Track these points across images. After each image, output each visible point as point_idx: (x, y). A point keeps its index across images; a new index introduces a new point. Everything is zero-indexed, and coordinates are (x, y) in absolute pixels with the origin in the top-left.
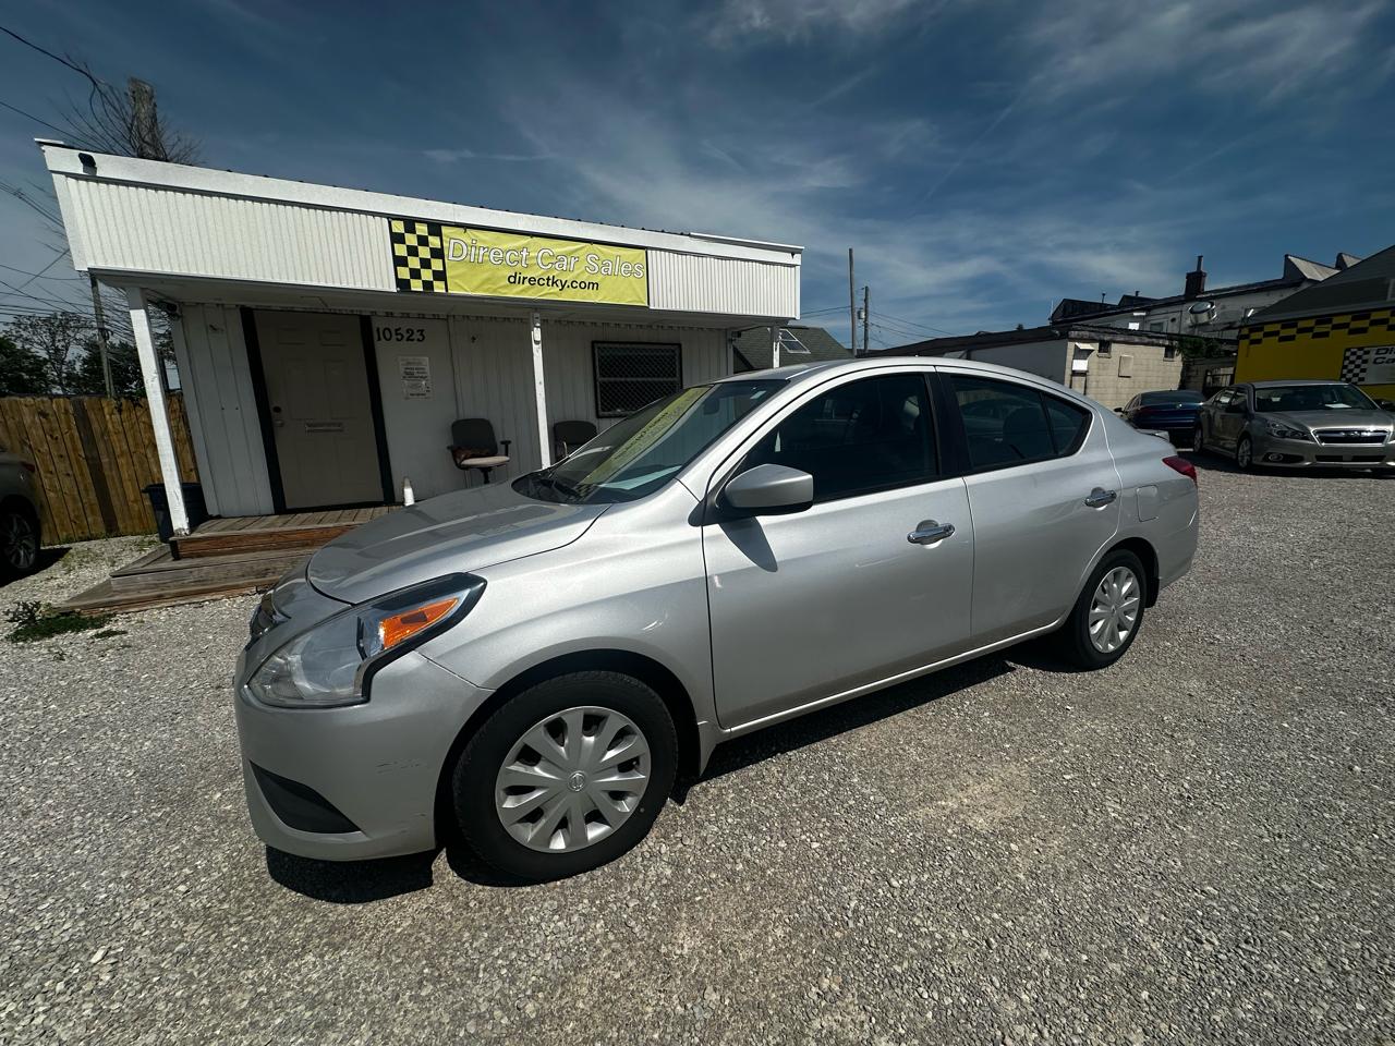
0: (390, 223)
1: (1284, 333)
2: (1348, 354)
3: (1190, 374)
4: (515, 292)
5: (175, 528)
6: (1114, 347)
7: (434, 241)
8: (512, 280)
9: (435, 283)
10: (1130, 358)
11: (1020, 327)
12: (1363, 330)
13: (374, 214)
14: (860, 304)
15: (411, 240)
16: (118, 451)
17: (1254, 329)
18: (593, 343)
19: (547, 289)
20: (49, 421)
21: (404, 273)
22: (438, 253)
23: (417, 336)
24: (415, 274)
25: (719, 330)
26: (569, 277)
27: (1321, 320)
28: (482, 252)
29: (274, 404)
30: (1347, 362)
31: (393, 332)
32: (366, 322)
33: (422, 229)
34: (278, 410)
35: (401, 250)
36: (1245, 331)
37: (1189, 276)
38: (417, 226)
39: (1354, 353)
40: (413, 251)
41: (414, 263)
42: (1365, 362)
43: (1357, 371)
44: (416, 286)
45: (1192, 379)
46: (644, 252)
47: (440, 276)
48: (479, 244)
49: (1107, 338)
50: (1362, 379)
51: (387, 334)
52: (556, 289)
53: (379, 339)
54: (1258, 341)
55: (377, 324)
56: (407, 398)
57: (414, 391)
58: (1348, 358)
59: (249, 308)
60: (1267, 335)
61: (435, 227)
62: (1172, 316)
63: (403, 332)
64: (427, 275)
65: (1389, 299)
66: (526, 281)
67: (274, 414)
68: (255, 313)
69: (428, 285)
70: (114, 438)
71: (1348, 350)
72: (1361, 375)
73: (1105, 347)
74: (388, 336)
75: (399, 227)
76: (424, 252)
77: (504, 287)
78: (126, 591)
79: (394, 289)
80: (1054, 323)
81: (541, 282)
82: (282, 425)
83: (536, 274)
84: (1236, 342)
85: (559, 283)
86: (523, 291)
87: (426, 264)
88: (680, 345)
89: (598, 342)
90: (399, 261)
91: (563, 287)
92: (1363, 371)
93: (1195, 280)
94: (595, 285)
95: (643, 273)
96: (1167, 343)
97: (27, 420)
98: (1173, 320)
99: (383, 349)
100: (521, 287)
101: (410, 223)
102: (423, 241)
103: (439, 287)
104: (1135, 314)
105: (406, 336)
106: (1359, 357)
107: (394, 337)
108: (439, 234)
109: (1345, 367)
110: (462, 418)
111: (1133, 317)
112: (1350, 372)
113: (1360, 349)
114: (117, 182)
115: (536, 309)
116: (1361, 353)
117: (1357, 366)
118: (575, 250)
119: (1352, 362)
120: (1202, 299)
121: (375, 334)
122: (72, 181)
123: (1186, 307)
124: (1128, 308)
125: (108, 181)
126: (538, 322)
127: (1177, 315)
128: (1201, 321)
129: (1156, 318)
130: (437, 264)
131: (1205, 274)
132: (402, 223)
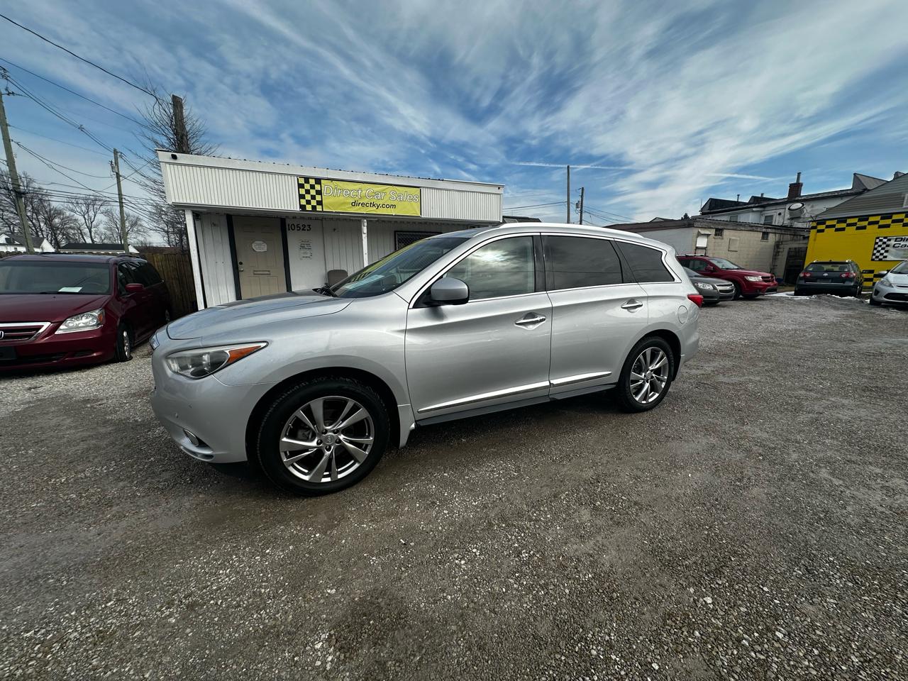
0: (298, 179)
1: (839, 226)
2: (878, 241)
3: (781, 250)
4: (355, 210)
6: (726, 233)
7: (318, 187)
8: (353, 204)
9: (318, 206)
10: (736, 240)
11: (686, 216)
12: (888, 226)
13: (291, 175)
15: (307, 186)
17: (822, 222)
18: (395, 232)
19: (370, 209)
21: (303, 202)
22: (319, 193)
23: (307, 228)
24: (309, 202)
26: (381, 202)
27: (862, 218)
28: (339, 191)
29: (239, 261)
30: (876, 246)
32: (283, 222)
33: (312, 181)
34: (241, 263)
35: (302, 191)
36: (815, 224)
37: (791, 186)
38: (310, 180)
39: (881, 240)
40: (308, 192)
41: (308, 197)
42: (888, 246)
43: (882, 251)
44: (309, 208)
45: (780, 254)
46: (419, 189)
47: (320, 203)
48: (338, 188)
49: (720, 227)
50: (886, 257)
51: (293, 227)
52: (374, 208)
53: (289, 229)
54: (822, 231)
55: (288, 222)
56: (301, 259)
57: (305, 256)
58: (877, 243)
60: (828, 227)
61: (318, 181)
62: (779, 211)
63: (300, 226)
64: (314, 203)
65: (904, 207)
66: (360, 204)
67: (239, 265)
68: (233, 217)
69: (314, 207)
71: (878, 238)
72: (885, 254)
73: (719, 232)
75: (302, 181)
76: (312, 192)
77: (349, 208)
79: (298, 209)
80: (703, 214)
81: (367, 205)
82: (243, 271)
83: (365, 201)
84: (808, 230)
85: (376, 205)
86: (360, 209)
87: (313, 197)
89: (397, 231)
90: (302, 197)
91: (378, 207)
92: (887, 251)
93: (795, 188)
94: (394, 206)
95: (418, 199)
96: (764, 230)
98: (780, 214)
99: (290, 234)
100: (358, 207)
101: (307, 179)
102: (312, 187)
103: (319, 208)
104: (754, 209)
105: (302, 228)
106: (884, 243)
107: (296, 228)
108: (320, 184)
109: (875, 249)
111: (753, 211)
112: (878, 251)
113: (885, 238)
114: (185, 165)
115: (365, 218)
116: (885, 240)
117: (883, 249)
118: (384, 190)
119: (880, 246)
120: (798, 201)
121: (287, 227)
122: (168, 165)
123: (788, 206)
124: (752, 205)
125: (181, 165)
126: (366, 224)
127: (782, 211)
128: (795, 216)
129: (769, 212)
130: (318, 198)
131: (802, 185)
132: (303, 179)
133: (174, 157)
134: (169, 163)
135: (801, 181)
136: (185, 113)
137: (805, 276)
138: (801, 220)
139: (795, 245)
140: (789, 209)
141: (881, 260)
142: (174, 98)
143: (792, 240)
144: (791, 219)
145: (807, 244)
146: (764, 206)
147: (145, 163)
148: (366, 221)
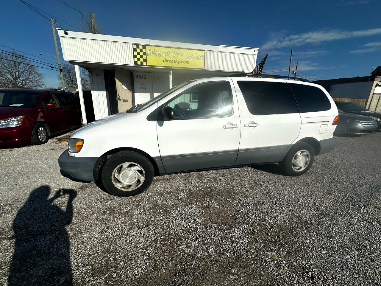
0: (133, 46)
4: (166, 64)
7: (144, 51)
8: (164, 61)
13: (129, 43)
15: (138, 50)
19: (174, 64)
21: (136, 60)
22: (145, 54)
23: (144, 77)
24: (139, 60)
26: (181, 60)
28: (156, 53)
32: (132, 73)
33: (141, 47)
35: (136, 53)
40: (138, 53)
41: (139, 57)
44: (139, 63)
46: (204, 52)
47: (145, 60)
48: (156, 51)
52: (176, 64)
53: (135, 78)
55: (134, 74)
59: (105, 70)
61: (144, 47)
63: (141, 76)
64: (142, 60)
66: (168, 61)
69: (142, 63)
74: (137, 77)
75: (135, 47)
76: (141, 54)
77: (162, 63)
79: (134, 64)
80: (372, 75)
81: (173, 61)
83: (171, 59)
85: (177, 62)
86: (168, 64)
87: (141, 57)
90: (135, 56)
91: (179, 63)
94: (188, 62)
95: (203, 58)
99: (135, 81)
101: (138, 46)
102: (141, 50)
103: (145, 63)
107: (139, 77)
114: (72, 38)
115: (171, 69)
118: (183, 52)
121: (134, 76)
125: (70, 38)
126: (171, 73)
130: (144, 57)
132: (136, 45)
133: (66, 33)
134: (64, 37)
148: (171, 71)
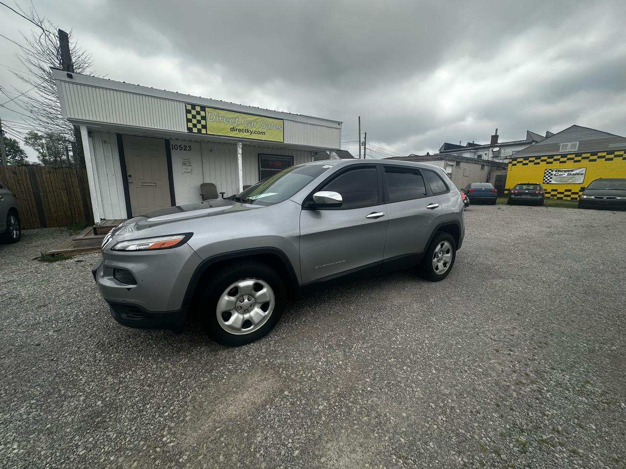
0: (186, 105)
1: (524, 162)
2: (546, 171)
3: (492, 176)
4: (233, 134)
5: (95, 222)
6: (462, 164)
7: (203, 113)
8: (232, 129)
10: (468, 169)
11: (428, 153)
12: (551, 163)
13: (180, 101)
14: (362, 140)
15: (194, 112)
16: (48, 190)
17: (515, 159)
18: (259, 154)
19: (245, 134)
20: (17, 176)
21: (190, 125)
22: (204, 118)
23: (188, 148)
24: (195, 126)
25: (309, 151)
26: (254, 129)
27: (538, 158)
28: (221, 118)
29: (128, 174)
30: (545, 175)
31: (178, 146)
32: (167, 142)
33: (198, 109)
34: (130, 176)
35: (190, 116)
36: (511, 160)
37: (492, 136)
38: (196, 107)
39: (548, 171)
40: (194, 117)
41: (194, 121)
42: (552, 175)
43: (549, 178)
44: (195, 130)
45: (491, 179)
46: (282, 121)
47: (204, 127)
48: (220, 115)
49: (459, 161)
50: (550, 181)
51: (176, 147)
52: (248, 134)
53: (173, 149)
54: (515, 165)
55: (172, 143)
57: (187, 171)
58: (546, 173)
59: (119, 134)
60: (518, 162)
61: (203, 108)
62: (485, 152)
63: (182, 146)
64: (199, 126)
65: (560, 151)
66: (237, 130)
67: (129, 178)
68: (123, 136)
69: (199, 131)
70: (46, 184)
71: (546, 170)
72: (550, 180)
73: (458, 163)
74: (176, 148)
75: (189, 107)
76: (198, 117)
77: (229, 132)
78: (79, 246)
79: (185, 131)
80: (440, 153)
81: (243, 131)
82: (132, 182)
83: (241, 128)
84: (507, 165)
85: (250, 131)
86: (236, 134)
87: (199, 122)
88: (293, 157)
89: (261, 154)
90: (189, 121)
91: (251, 133)
92: (551, 178)
93: (495, 138)
94: (264, 133)
95: (282, 129)
96: (482, 163)
97: (7, 175)
98: (486, 154)
99: (174, 153)
100: (235, 132)
101: (193, 107)
102: (198, 113)
103: (203, 131)
104: (472, 151)
105: (184, 148)
106: (550, 173)
107: (179, 148)
108: (205, 111)
109: (545, 176)
110: (205, 182)
111: (471, 152)
112: (547, 178)
113: (550, 170)
114: (81, 84)
115: (240, 141)
116: (550, 171)
117: (549, 176)
118: (256, 119)
119: (547, 175)
120: (496, 146)
121: (171, 147)
122: (63, 83)
123: (491, 149)
124: (470, 148)
125: (77, 84)
126: (241, 146)
127: (487, 152)
128: (496, 155)
129: (480, 153)
130: (203, 122)
131: (498, 136)
132: (190, 106)
133: (70, 76)
134: (65, 82)
135: (498, 134)
136: (71, 46)
137: (514, 192)
138: (499, 158)
139: (500, 173)
140: (492, 151)
141: (548, 183)
142: (60, 32)
143: (497, 170)
144: (493, 157)
145: (506, 172)
146: (477, 149)
147: (32, 87)
148: (241, 143)
